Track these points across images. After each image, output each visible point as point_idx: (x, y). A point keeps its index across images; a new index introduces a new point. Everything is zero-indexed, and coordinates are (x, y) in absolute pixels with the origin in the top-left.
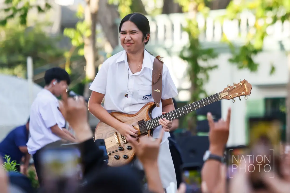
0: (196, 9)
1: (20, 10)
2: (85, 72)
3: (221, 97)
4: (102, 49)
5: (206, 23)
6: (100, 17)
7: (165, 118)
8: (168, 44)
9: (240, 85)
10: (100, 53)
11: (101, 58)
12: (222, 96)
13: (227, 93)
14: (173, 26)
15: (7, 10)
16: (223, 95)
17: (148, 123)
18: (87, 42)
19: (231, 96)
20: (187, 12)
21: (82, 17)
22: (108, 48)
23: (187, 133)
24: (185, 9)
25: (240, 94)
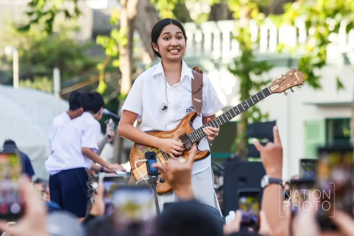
0: (249, 15)
1: (45, 14)
2: (120, 86)
3: (271, 91)
4: (139, 60)
5: (259, 31)
6: (138, 24)
7: (210, 126)
8: (216, 55)
9: (290, 75)
10: (137, 64)
11: (139, 70)
12: (273, 90)
13: (277, 86)
14: (221, 34)
15: (30, 14)
16: (273, 88)
17: (192, 135)
18: (123, 51)
19: (282, 88)
20: (238, 19)
21: (117, 23)
22: (147, 59)
23: (236, 158)
24: (235, 16)
25: (292, 84)
